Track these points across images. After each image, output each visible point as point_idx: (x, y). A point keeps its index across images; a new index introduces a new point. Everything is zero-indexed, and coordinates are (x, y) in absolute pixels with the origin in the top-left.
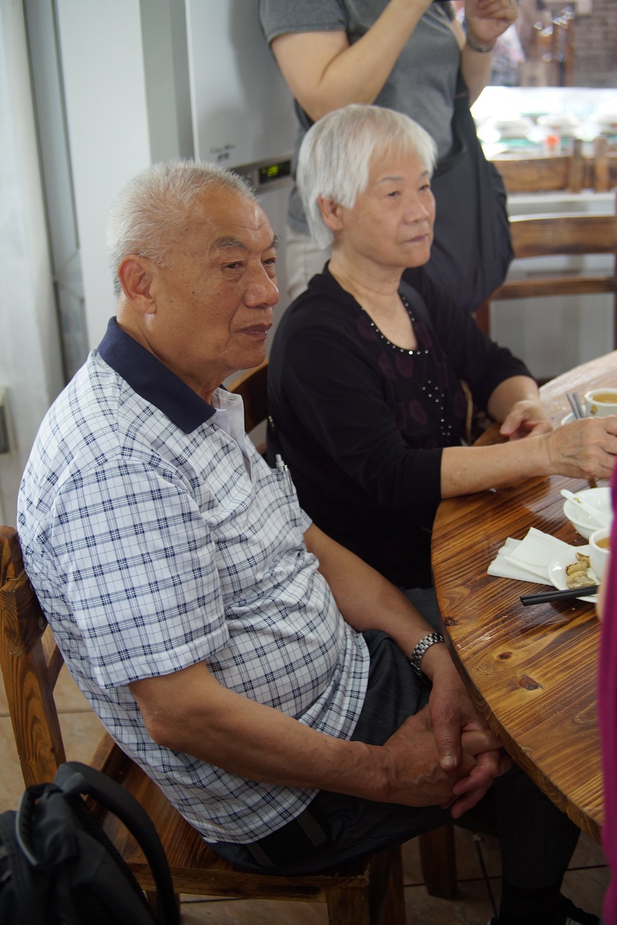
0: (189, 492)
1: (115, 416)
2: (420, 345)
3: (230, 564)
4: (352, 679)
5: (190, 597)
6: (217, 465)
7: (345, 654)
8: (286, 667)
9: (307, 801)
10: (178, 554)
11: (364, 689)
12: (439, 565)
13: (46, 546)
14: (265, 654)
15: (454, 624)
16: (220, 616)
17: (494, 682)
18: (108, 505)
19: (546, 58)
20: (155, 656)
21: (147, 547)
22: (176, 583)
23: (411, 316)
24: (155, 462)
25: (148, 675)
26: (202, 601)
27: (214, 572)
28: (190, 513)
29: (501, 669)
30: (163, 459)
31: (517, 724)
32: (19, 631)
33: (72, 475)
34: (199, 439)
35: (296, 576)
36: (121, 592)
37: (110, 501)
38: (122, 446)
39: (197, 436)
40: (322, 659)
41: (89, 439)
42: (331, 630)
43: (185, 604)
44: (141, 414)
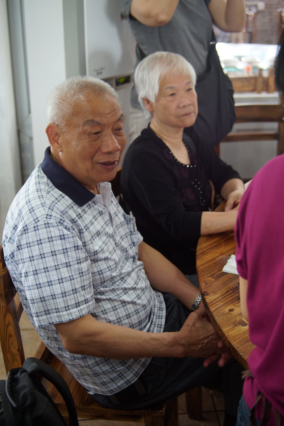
0: (77, 236)
1: (44, 198)
2: (192, 163)
3: (99, 270)
4: (158, 319)
5: (78, 286)
6: (94, 222)
7: (155, 307)
8: (126, 315)
9: (138, 376)
10: (72, 265)
11: (163, 323)
12: (200, 267)
13: (13, 260)
14: (117, 309)
15: (208, 295)
16: (92, 295)
17: (227, 322)
18: (39, 242)
19: (244, 30)
20: (61, 313)
21: (57, 262)
22: (71, 279)
23: (187, 149)
24: (62, 222)
25: (58, 322)
26: (83, 288)
27: (89, 274)
28: (78, 246)
29: (230, 316)
30: (65, 220)
31: (237, 343)
32: (4, 294)
33: (23, 228)
34: (86, 209)
35: (131, 273)
36: (46, 282)
37: (40, 240)
38: (46, 214)
39: (85, 208)
40: (143, 312)
41: (31, 210)
42: (148, 298)
43: (76, 289)
44: (58, 197)
